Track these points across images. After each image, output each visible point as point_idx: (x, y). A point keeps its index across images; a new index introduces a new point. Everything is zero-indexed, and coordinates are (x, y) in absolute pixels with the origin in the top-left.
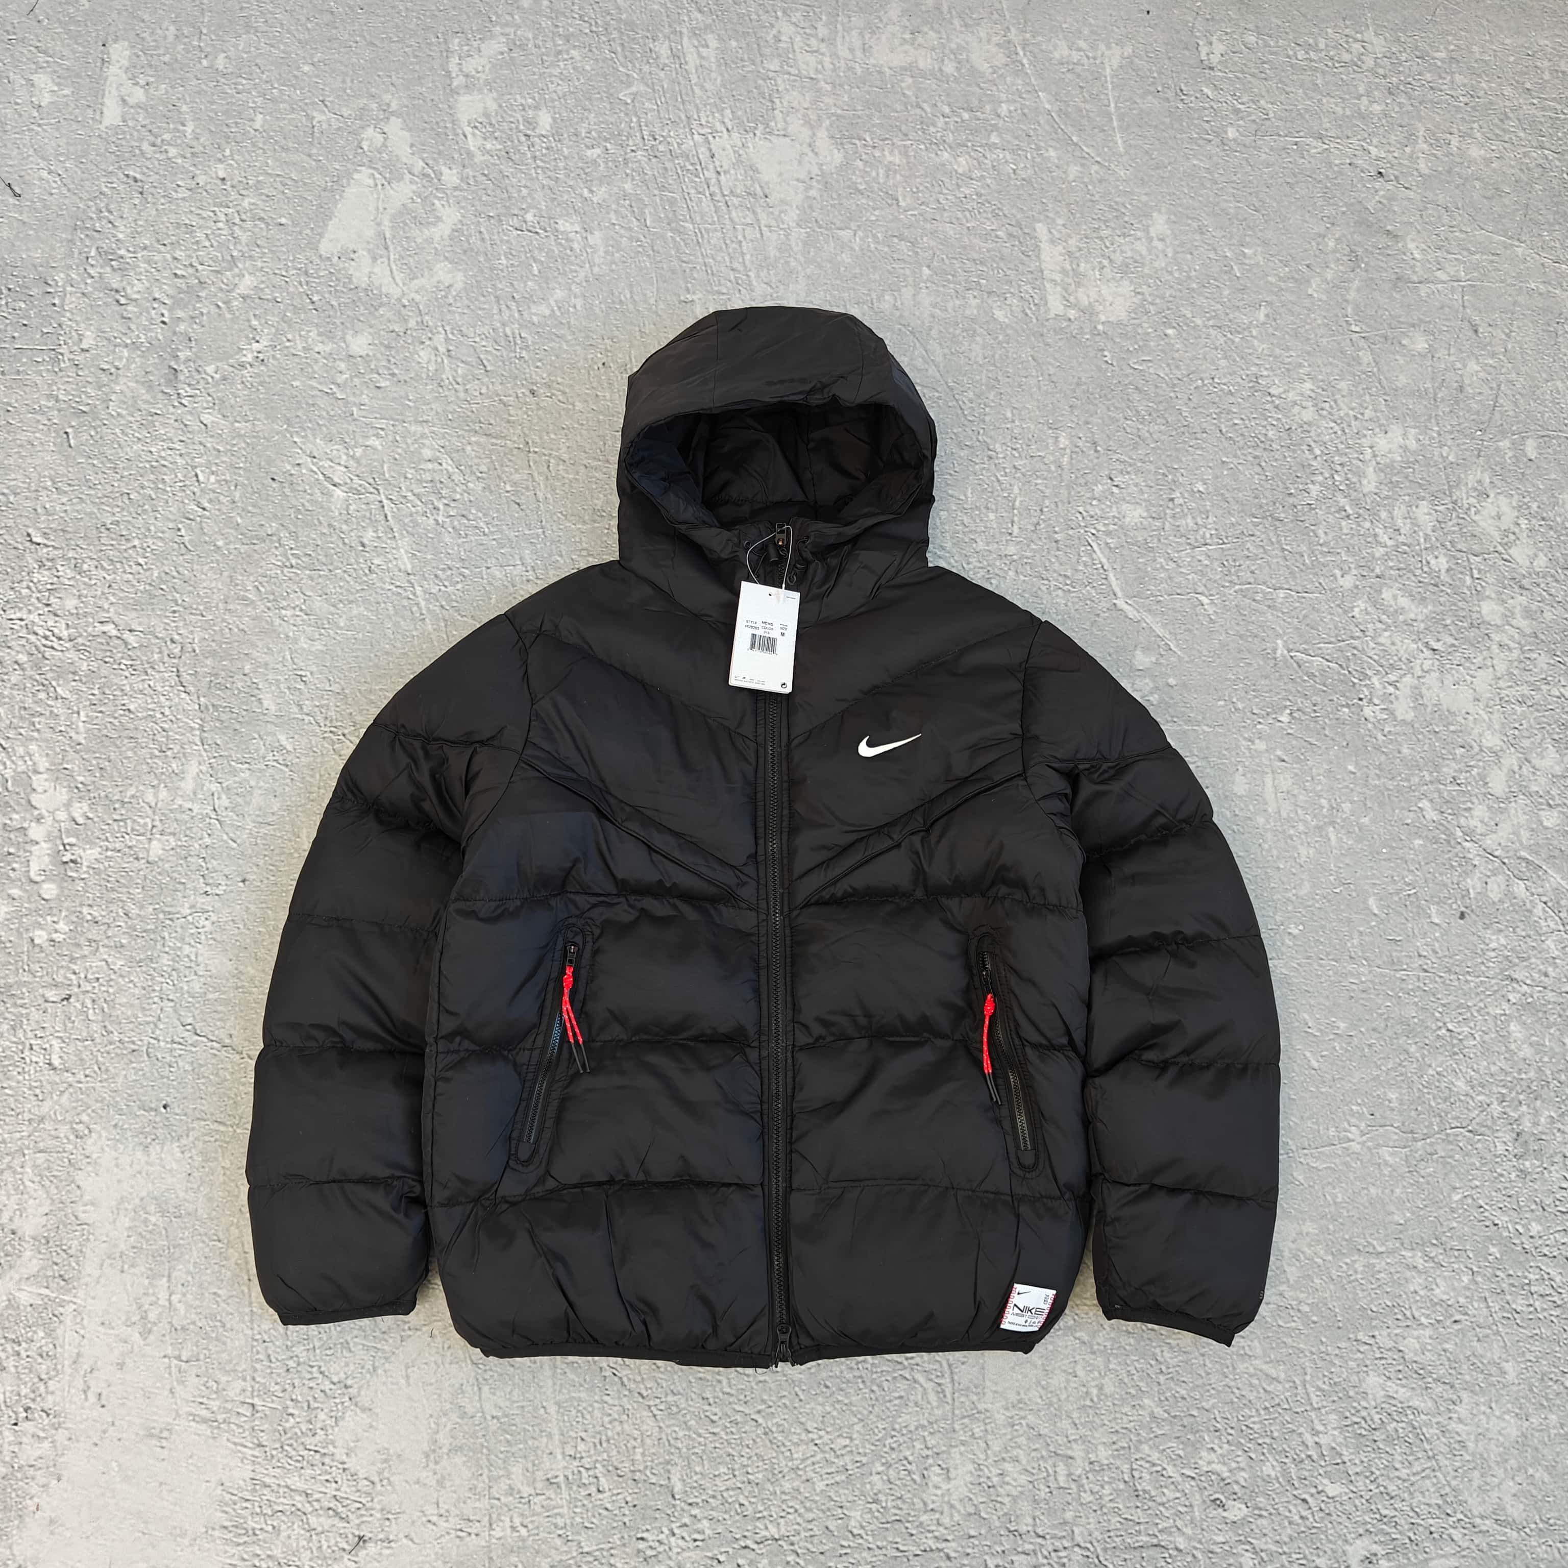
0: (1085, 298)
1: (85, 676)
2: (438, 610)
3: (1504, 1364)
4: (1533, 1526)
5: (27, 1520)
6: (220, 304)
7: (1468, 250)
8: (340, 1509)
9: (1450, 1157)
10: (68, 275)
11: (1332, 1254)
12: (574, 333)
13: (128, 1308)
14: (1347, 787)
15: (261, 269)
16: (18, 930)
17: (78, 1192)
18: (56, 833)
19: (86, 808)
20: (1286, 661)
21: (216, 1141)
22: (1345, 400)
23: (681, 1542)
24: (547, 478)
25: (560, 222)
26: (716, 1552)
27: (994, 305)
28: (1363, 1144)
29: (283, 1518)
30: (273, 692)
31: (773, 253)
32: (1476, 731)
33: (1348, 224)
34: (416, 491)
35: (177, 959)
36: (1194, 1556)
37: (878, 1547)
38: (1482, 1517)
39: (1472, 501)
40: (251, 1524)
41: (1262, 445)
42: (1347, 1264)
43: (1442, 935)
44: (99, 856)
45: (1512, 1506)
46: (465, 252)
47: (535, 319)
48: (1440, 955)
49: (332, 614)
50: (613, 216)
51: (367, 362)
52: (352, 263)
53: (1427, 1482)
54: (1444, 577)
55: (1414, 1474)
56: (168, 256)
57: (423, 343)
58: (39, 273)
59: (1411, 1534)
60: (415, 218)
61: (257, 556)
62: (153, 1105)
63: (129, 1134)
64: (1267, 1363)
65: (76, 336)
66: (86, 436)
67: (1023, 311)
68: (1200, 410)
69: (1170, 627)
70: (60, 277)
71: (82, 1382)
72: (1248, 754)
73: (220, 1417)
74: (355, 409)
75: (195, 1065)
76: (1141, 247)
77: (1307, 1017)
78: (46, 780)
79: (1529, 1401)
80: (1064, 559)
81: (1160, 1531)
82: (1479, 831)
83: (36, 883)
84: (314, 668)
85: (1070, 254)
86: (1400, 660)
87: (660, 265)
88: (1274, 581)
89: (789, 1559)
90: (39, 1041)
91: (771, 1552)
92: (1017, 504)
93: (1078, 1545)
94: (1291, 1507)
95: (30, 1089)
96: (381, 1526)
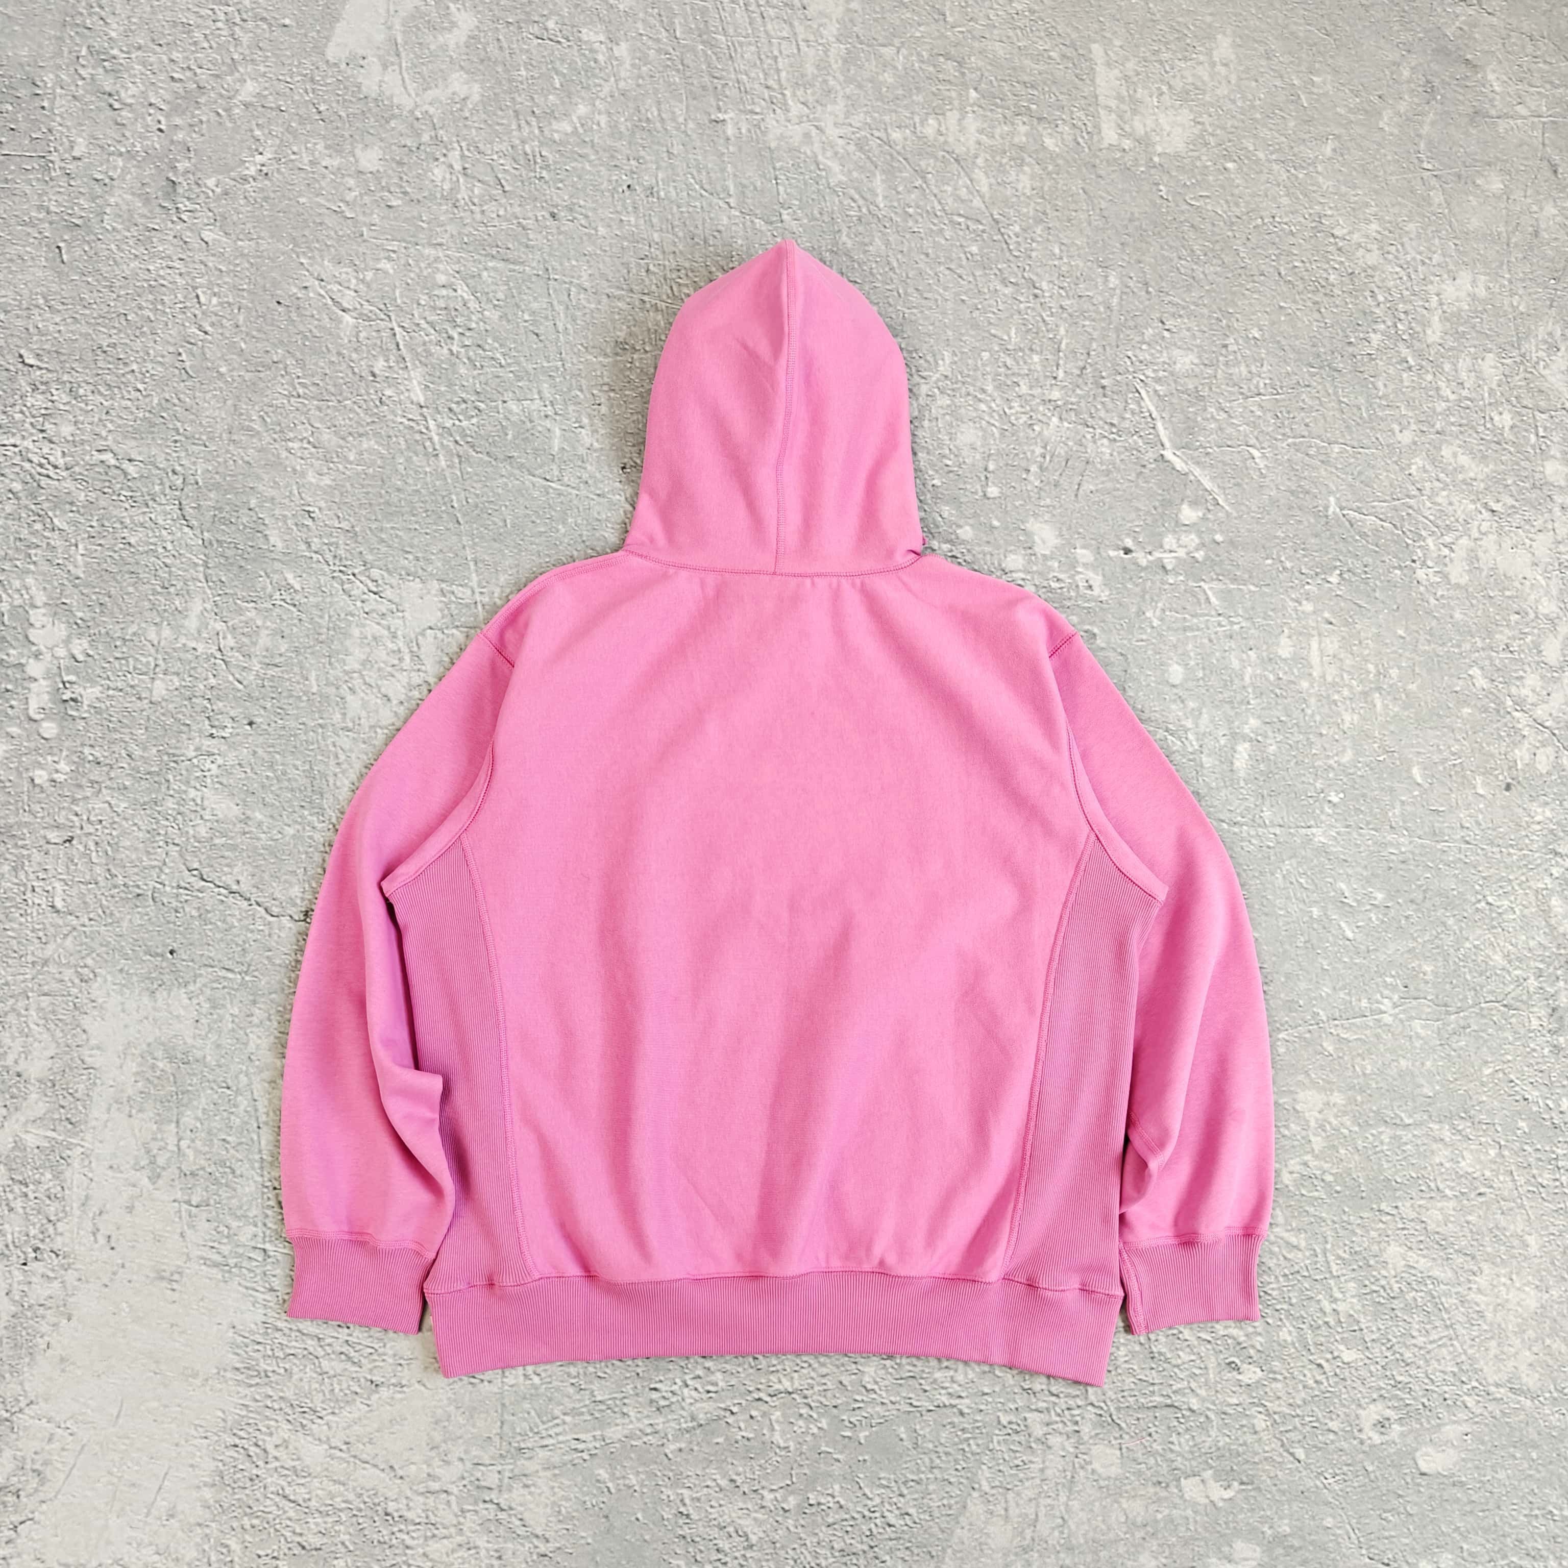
0: (1141, 127)
1: (83, 507)
2: (452, 445)
3: (1527, 1237)
4: (1547, 1395)
5: (38, 1358)
6: (220, 111)
7: (1551, 83)
8: (352, 1354)
9: (1483, 1031)
10: (57, 76)
11: (1359, 1125)
12: (597, 152)
13: (136, 1153)
14: (1395, 652)
15: (264, 75)
16: (17, 769)
17: (84, 1036)
18: (55, 670)
19: (86, 645)
20: (1337, 520)
21: (224, 987)
22: (1414, 243)
23: (694, 1393)
24: (567, 308)
25: (584, 31)
26: (729, 1403)
27: (1044, 133)
28: (1395, 1016)
29: (295, 1361)
30: (279, 528)
31: (810, 69)
32: (1533, 597)
33: (1425, 51)
34: (429, 319)
35: (182, 802)
36: (1207, 1417)
37: (892, 1403)
38: (1497, 1385)
39: (1541, 354)
40: (263, 1366)
41: (1323, 290)
42: (1373, 1135)
43: (1487, 807)
44: (99, 695)
45: (1528, 1375)
46: (482, 61)
47: (556, 136)
48: (1484, 826)
49: (342, 447)
50: (640, 25)
51: (378, 180)
52: (362, 70)
53: (1444, 1350)
54: (1507, 433)
55: (1431, 1342)
56: (165, 58)
57: (437, 159)
58: (27, 73)
59: (1425, 1400)
60: (429, 22)
61: (262, 385)
62: (159, 951)
63: (135, 979)
64: (1287, 1231)
65: (67, 143)
66: (78, 252)
67: (1075, 140)
68: (1259, 251)
69: (1219, 481)
70: (49, 78)
71: (90, 1224)
72: (1294, 616)
73: (232, 1262)
74: (364, 229)
75: (202, 911)
76: (1203, 72)
77: (1343, 886)
78: (44, 615)
79: (1550, 1273)
80: (1110, 405)
81: (1174, 1392)
82: (1530, 701)
83: (35, 721)
84: (323, 504)
85: (1126, 78)
86: (1457, 521)
87: (690, 81)
88: (1329, 435)
89: (803, 1411)
90: (41, 883)
91: (784, 1404)
92: (1063, 346)
93: (1092, 1404)
94: (1306, 1372)
95: (33, 931)
96: (394, 1371)
